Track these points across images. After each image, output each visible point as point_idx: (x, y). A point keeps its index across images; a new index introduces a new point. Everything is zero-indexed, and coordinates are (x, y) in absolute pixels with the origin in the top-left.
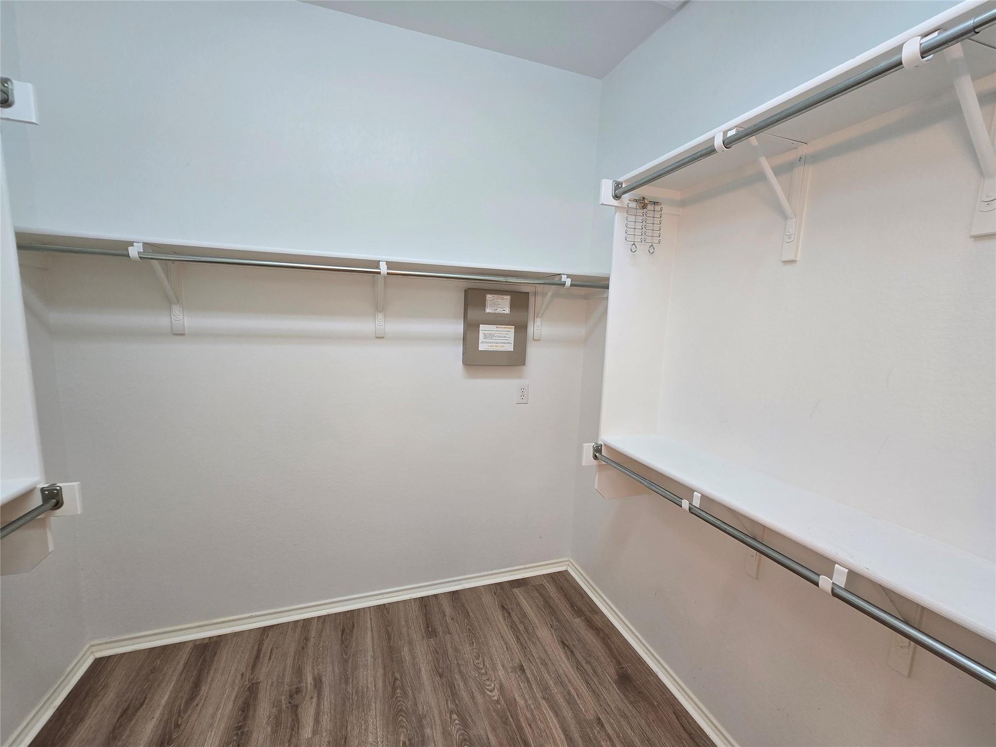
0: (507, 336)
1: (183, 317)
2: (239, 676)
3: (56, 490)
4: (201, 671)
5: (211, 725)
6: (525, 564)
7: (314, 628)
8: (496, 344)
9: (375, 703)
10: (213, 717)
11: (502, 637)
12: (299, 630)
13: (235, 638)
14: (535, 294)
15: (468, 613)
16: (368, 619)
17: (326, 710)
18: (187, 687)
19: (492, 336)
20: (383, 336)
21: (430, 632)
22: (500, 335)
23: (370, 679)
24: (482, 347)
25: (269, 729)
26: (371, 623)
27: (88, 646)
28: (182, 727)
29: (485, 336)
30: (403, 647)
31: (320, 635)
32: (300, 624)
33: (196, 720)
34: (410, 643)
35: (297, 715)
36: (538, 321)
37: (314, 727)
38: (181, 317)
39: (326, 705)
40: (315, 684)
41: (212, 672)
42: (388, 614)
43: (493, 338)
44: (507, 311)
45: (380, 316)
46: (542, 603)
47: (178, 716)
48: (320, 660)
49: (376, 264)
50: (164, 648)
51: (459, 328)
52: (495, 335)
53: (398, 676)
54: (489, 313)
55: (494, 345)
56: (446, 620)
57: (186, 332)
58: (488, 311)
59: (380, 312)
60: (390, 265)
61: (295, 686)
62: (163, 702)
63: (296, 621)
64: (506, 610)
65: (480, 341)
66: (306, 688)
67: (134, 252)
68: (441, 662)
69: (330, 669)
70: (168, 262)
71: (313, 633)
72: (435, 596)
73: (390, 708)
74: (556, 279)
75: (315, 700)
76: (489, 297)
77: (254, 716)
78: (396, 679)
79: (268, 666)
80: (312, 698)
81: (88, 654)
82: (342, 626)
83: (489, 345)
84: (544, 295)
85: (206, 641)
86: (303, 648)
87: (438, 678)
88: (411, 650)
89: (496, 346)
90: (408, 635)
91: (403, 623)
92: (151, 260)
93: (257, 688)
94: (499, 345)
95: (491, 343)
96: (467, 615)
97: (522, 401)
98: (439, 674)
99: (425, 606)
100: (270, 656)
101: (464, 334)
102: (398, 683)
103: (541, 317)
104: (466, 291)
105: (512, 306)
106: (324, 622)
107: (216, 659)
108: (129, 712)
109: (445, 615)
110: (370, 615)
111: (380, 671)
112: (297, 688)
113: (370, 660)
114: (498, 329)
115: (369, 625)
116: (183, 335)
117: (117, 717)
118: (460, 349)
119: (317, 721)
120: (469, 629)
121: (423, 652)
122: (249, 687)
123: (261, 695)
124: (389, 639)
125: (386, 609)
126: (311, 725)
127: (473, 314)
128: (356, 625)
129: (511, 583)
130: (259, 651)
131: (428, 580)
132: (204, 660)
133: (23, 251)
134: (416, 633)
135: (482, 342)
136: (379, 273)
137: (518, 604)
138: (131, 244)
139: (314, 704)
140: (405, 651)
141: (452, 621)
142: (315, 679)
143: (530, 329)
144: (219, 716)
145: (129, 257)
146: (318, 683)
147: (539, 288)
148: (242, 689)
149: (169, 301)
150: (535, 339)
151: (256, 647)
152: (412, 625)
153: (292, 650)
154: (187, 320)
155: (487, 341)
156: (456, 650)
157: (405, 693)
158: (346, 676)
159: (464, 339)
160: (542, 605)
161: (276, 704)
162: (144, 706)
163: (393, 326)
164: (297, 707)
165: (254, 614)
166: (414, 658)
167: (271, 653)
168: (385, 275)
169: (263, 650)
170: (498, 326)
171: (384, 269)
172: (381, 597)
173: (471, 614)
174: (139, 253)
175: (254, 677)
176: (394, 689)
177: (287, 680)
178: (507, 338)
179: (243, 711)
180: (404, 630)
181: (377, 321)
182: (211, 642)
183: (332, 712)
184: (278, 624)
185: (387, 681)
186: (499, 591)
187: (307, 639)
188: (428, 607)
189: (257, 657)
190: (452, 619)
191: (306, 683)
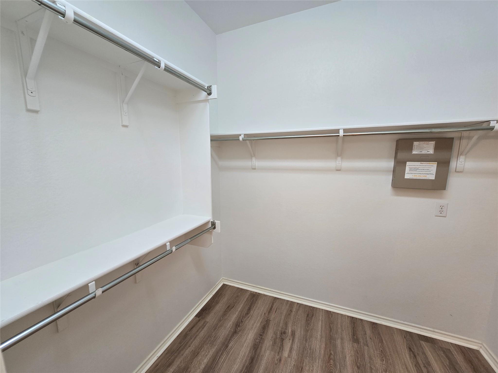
0: (430, 169)
1: (256, 162)
2: (263, 313)
3: (214, 223)
4: (251, 304)
5: (252, 328)
6: (434, 328)
7: (295, 307)
8: (419, 175)
9: (319, 360)
10: (253, 325)
11: (407, 368)
12: (288, 305)
13: (264, 297)
14: (460, 138)
15: (382, 340)
16: (321, 315)
17: (295, 349)
18: (247, 308)
19: (416, 169)
20: (340, 169)
21: (355, 339)
22: (424, 169)
23: (318, 346)
24: (407, 176)
25: (271, 343)
26: (322, 318)
27: (222, 278)
28: (243, 323)
29: (411, 170)
30: (338, 339)
31: (297, 312)
32: (289, 303)
33: (248, 323)
34: (342, 339)
35: (283, 344)
36: (462, 159)
37: (289, 354)
38: (255, 162)
39: (295, 347)
40: (292, 334)
41: (255, 307)
42: (332, 317)
43: (417, 170)
44: (431, 152)
45: (339, 159)
46: (448, 364)
47: (242, 318)
48: (295, 323)
49: (338, 131)
50: (242, 289)
51: (391, 164)
52: (419, 168)
53: (333, 353)
54: (414, 154)
55: (418, 175)
56: (366, 337)
57: (256, 168)
58: (414, 152)
59: (339, 156)
60: (345, 131)
61: (283, 330)
62: (239, 310)
63: (288, 300)
64: (413, 352)
65: (406, 173)
66: (288, 333)
67: (241, 138)
68: (359, 360)
69: (299, 330)
70: (252, 140)
71: (294, 310)
72: (361, 320)
73: (326, 367)
74: (485, 125)
75: (291, 341)
76: (416, 143)
77: (267, 334)
78: (331, 354)
79: (274, 315)
80: (290, 339)
81: (221, 281)
82: (307, 312)
83: (414, 175)
84: (469, 138)
85: (255, 293)
86: (289, 314)
87: (356, 368)
88: (342, 343)
89: (420, 176)
90: (342, 334)
91: (339, 326)
92: (246, 141)
93: (269, 322)
94: (422, 175)
95: (415, 174)
96: (381, 341)
97: (441, 215)
98: (357, 366)
99: (354, 323)
100: (276, 311)
101: (394, 168)
102: (332, 356)
103: (466, 154)
104: (398, 141)
105: (436, 148)
106: (300, 307)
107: (257, 302)
108: (230, 308)
109: (365, 334)
110: (322, 313)
111: (323, 345)
112: (284, 331)
113: (319, 337)
114: (422, 165)
115: (321, 318)
116: (255, 169)
117: (226, 308)
118: (391, 177)
119: (291, 351)
120: (381, 350)
121: (349, 348)
122: (266, 320)
123: (270, 326)
124: (331, 331)
125: (331, 314)
126: (288, 352)
127: (402, 155)
128: (314, 315)
129: (418, 335)
130: (272, 307)
131: (358, 309)
132: (253, 301)
133: (212, 142)
134: (347, 335)
135: (408, 173)
136: (339, 136)
137: (424, 353)
138: (240, 135)
139: (290, 343)
140: (339, 342)
141: (370, 340)
142: (292, 331)
143: (453, 164)
144: (255, 326)
145: (239, 140)
146: (293, 334)
147: (465, 134)
148: (264, 320)
149: (252, 155)
150: (457, 171)
151: (271, 305)
152: (344, 329)
153: (285, 313)
154: (257, 163)
155: (411, 172)
156: (370, 358)
157: (335, 365)
158: (306, 338)
159: (394, 171)
160: (447, 365)
161: (275, 333)
162: (234, 308)
163: (346, 164)
164: (283, 340)
165: (272, 290)
166: (343, 348)
167: (276, 310)
168: (342, 136)
169: (274, 307)
170: (422, 162)
171: (341, 133)
172: (329, 307)
173: (384, 342)
174: (242, 138)
175: (269, 316)
176: (330, 359)
177: (281, 325)
178: (430, 171)
179: (263, 329)
180: (340, 330)
181: (337, 161)
182: (256, 295)
183: (298, 351)
184: (281, 299)
185: (326, 353)
186: (408, 337)
187: (291, 311)
188: (355, 324)
189: (271, 309)
190: (370, 338)
191: (288, 331)
